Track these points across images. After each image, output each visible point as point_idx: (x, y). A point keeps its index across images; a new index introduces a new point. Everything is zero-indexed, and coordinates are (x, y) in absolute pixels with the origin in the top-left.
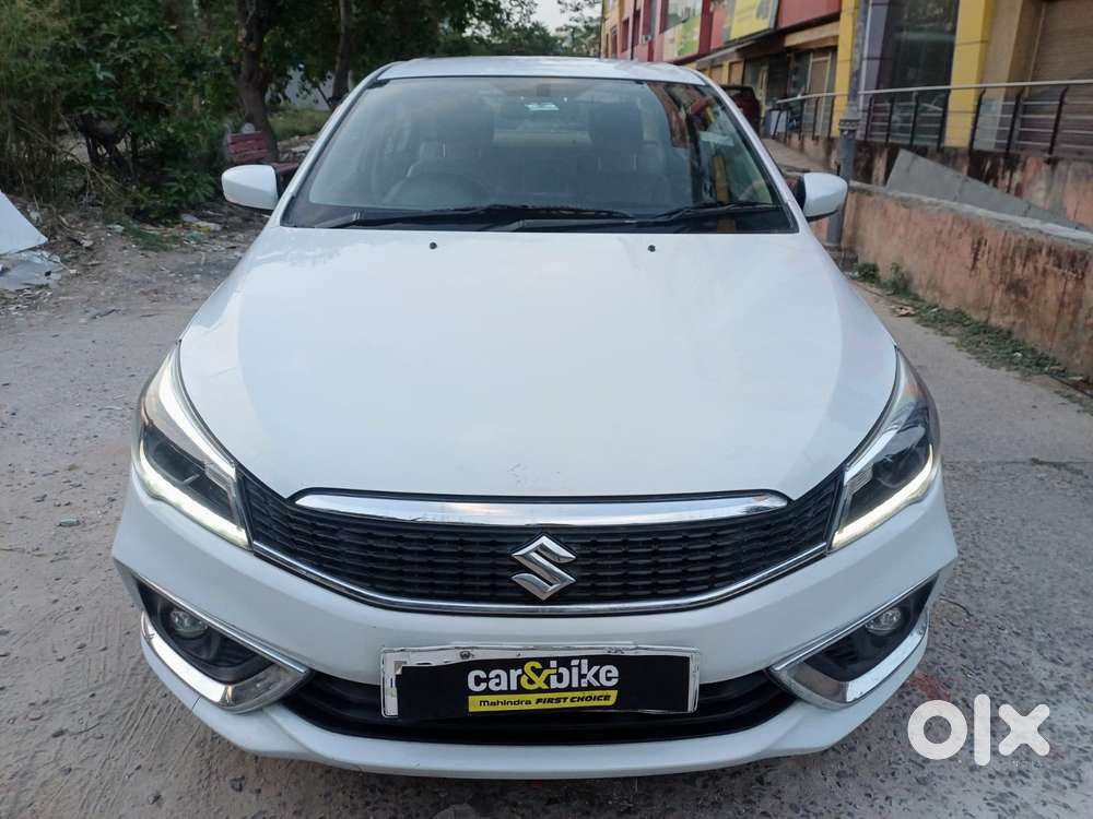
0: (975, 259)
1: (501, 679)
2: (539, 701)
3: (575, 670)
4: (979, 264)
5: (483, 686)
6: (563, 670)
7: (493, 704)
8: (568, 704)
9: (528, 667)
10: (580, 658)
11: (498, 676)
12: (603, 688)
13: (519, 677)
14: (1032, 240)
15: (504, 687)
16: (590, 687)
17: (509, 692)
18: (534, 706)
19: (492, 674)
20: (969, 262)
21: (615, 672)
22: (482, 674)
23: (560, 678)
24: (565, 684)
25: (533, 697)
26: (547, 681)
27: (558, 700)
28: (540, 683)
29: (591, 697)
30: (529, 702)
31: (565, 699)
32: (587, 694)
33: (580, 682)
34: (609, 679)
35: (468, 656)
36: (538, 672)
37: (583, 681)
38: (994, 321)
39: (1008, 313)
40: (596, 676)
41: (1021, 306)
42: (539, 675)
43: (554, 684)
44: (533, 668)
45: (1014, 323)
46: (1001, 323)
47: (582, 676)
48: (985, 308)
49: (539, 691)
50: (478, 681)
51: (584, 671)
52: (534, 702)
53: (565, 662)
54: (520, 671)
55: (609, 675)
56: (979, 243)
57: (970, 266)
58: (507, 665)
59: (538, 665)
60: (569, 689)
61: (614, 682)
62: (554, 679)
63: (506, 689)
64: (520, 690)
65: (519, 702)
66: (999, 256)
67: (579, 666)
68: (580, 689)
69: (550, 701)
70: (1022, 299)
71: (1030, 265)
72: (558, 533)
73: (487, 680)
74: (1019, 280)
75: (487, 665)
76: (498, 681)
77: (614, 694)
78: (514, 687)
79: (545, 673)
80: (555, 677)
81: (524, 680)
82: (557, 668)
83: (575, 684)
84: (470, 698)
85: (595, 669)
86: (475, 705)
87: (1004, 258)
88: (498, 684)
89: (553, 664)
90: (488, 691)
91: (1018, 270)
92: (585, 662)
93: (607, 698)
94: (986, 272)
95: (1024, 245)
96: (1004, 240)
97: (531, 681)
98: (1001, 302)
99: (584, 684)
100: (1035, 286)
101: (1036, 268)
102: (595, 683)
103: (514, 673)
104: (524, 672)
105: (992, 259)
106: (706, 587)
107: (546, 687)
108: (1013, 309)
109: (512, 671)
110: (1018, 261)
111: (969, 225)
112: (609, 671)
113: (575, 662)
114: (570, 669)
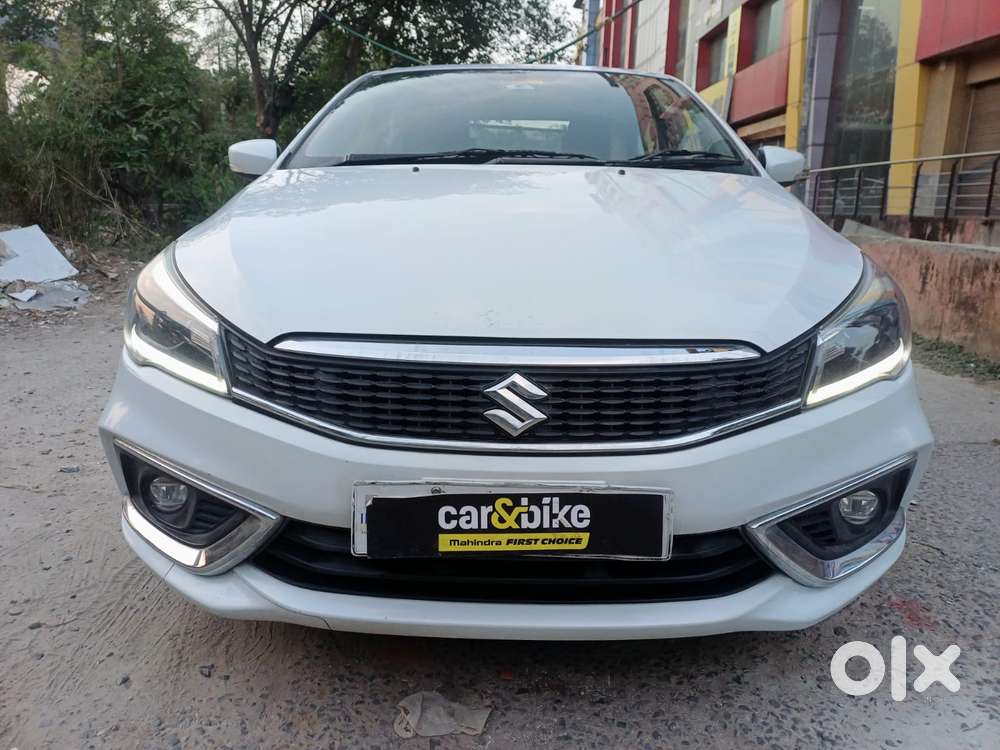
0: (924, 283)
1: (471, 517)
2: (509, 542)
3: (546, 509)
4: (928, 287)
5: (453, 524)
6: (534, 509)
7: (464, 543)
8: (539, 547)
9: (499, 503)
10: (552, 495)
11: (469, 513)
12: (575, 530)
13: (490, 515)
14: (978, 260)
15: (474, 525)
16: (562, 529)
17: (479, 531)
18: (504, 547)
19: (463, 511)
20: (919, 287)
21: (587, 513)
22: (453, 511)
23: (531, 519)
24: (535, 525)
25: (504, 537)
26: (518, 520)
27: (529, 542)
28: (510, 522)
29: (562, 540)
30: (499, 543)
31: (536, 540)
32: (559, 536)
33: (551, 522)
34: (580, 520)
35: (439, 491)
36: (509, 510)
37: (554, 521)
38: (945, 338)
39: (959, 329)
40: (568, 516)
41: (971, 321)
42: (509, 513)
43: (525, 524)
44: (504, 506)
45: (965, 338)
46: (952, 339)
47: (553, 516)
48: (936, 327)
49: (510, 530)
50: (449, 517)
51: (556, 510)
52: (504, 542)
53: (536, 499)
54: (490, 508)
55: (581, 516)
56: (927, 268)
57: (919, 289)
58: (479, 500)
59: (509, 503)
60: (540, 529)
61: (586, 523)
62: (525, 517)
63: (476, 527)
64: (491, 529)
65: (490, 543)
66: (948, 278)
67: (550, 505)
68: (551, 530)
69: (521, 542)
70: (972, 315)
71: (978, 282)
72: (531, 372)
73: (458, 517)
74: (967, 298)
75: (459, 501)
76: (468, 518)
77: (585, 537)
78: (484, 525)
79: (517, 511)
80: (527, 515)
81: (495, 518)
82: (529, 506)
83: (546, 525)
84: (441, 536)
85: (567, 508)
86: (445, 544)
87: (952, 279)
88: (468, 522)
89: (525, 501)
90: (458, 530)
91: (967, 288)
92: (556, 500)
93: (578, 541)
94: (935, 295)
95: (971, 264)
96: (951, 262)
97: (502, 520)
98: (951, 318)
99: (555, 525)
100: (984, 301)
101: (983, 284)
102: (567, 524)
103: (485, 510)
104: (494, 509)
105: (940, 282)
106: (679, 431)
107: (516, 526)
108: (963, 325)
109: (483, 508)
110: (966, 280)
111: (916, 252)
112: (581, 512)
113: (546, 500)
114: (541, 507)
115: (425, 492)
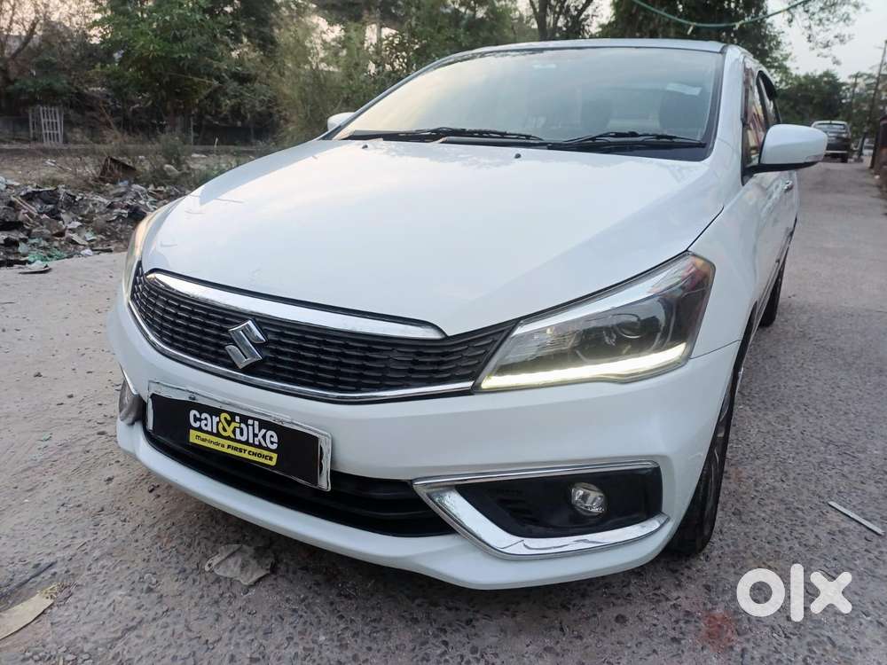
2: (229, 447)
3: (251, 428)
5: (198, 424)
6: (243, 426)
7: (204, 440)
9: (223, 415)
10: (254, 419)
11: (206, 419)
12: (267, 449)
13: (218, 423)
15: (209, 428)
16: (260, 446)
17: (212, 433)
18: (225, 450)
21: (275, 439)
22: (198, 415)
23: (242, 434)
24: (244, 438)
26: (234, 432)
27: (241, 450)
28: (229, 433)
29: (261, 455)
30: (223, 446)
31: (245, 451)
32: (259, 451)
33: (253, 439)
34: (272, 443)
35: (194, 399)
36: (228, 423)
37: (256, 439)
40: (264, 437)
42: (229, 425)
44: (226, 419)
47: (255, 435)
49: (228, 438)
50: (196, 420)
51: (257, 431)
52: (226, 446)
53: (244, 419)
54: (218, 419)
55: (272, 439)
59: (229, 418)
60: (247, 443)
61: (275, 446)
62: (238, 431)
63: (210, 430)
64: (218, 435)
65: (218, 444)
67: (253, 425)
68: (253, 445)
69: (236, 449)
73: (200, 420)
76: (206, 422)
77: (275, 456)
78: (214, 430)
79: (233, 425)
81: (220, 426)
82: (240, 423)
83: (251, 441)
84: (191, 431)
85: (263, 431)
86: (194, 437)
88: (206, 425)
89: (237, 419)
90: (200, 429)
92: (257, 423)
93: (271, 459)
97: (225, 430)
99: (256, 442)
102: (263, 443)
103: (216, 419)
104: (220, 420)
107: (232, 436)
109: (214, 417)
112: (272, 436)
113: (250, 422)
114: (247, 425)
115: (185, 397)
